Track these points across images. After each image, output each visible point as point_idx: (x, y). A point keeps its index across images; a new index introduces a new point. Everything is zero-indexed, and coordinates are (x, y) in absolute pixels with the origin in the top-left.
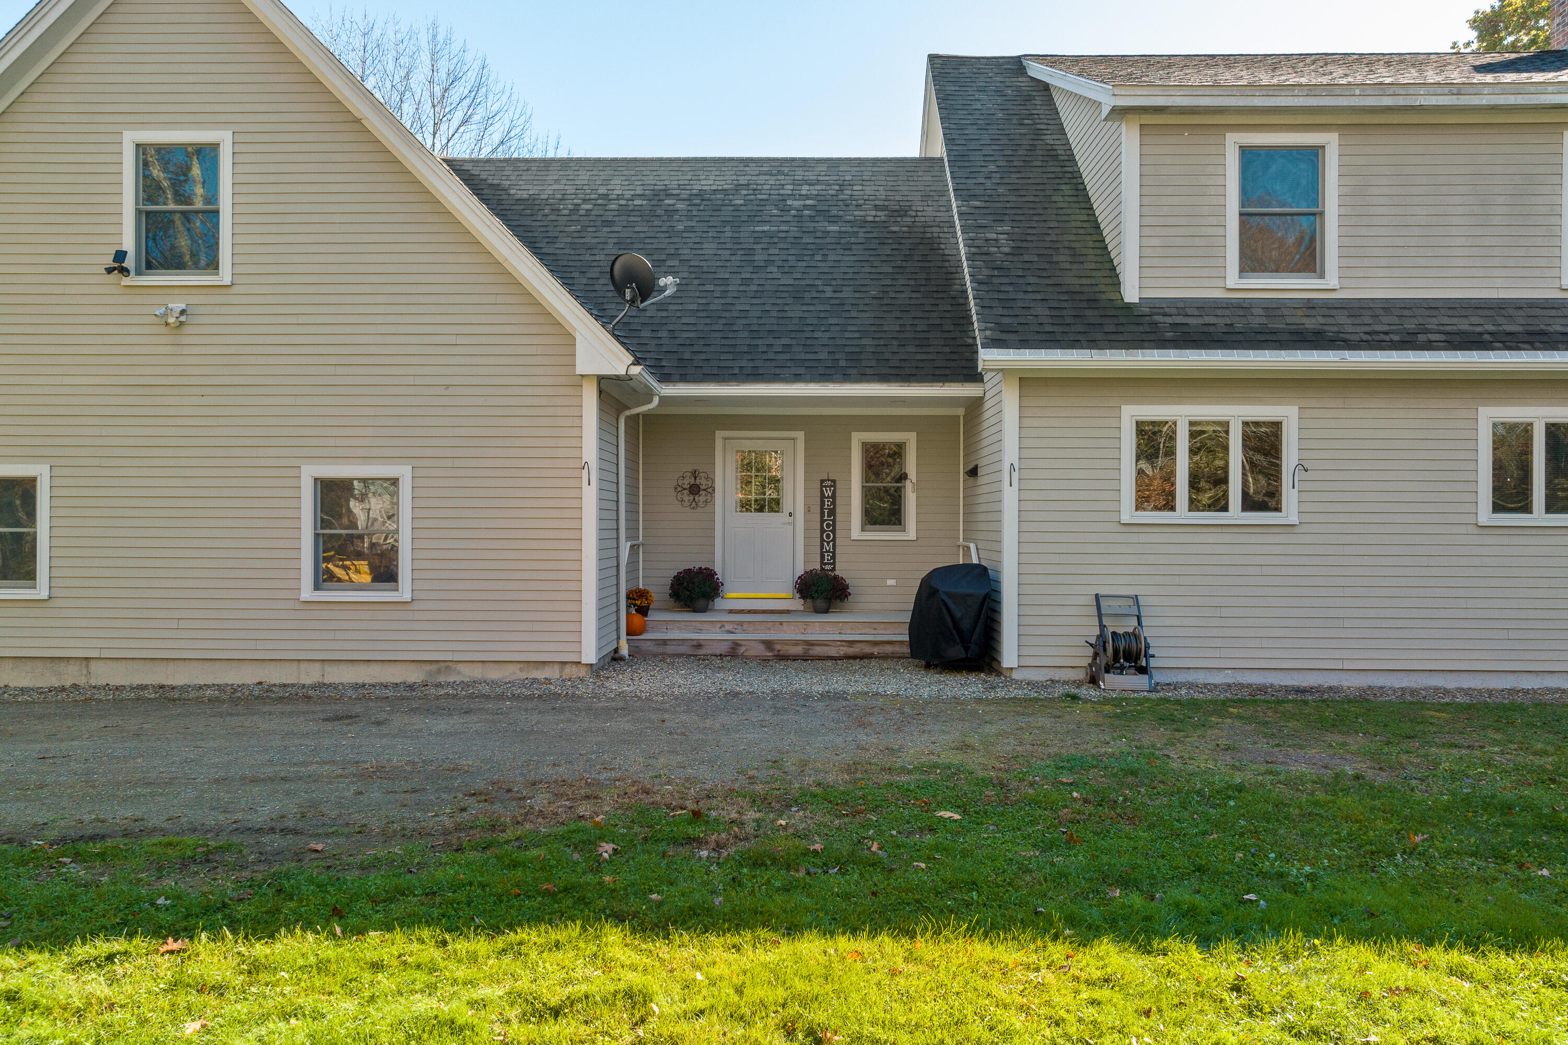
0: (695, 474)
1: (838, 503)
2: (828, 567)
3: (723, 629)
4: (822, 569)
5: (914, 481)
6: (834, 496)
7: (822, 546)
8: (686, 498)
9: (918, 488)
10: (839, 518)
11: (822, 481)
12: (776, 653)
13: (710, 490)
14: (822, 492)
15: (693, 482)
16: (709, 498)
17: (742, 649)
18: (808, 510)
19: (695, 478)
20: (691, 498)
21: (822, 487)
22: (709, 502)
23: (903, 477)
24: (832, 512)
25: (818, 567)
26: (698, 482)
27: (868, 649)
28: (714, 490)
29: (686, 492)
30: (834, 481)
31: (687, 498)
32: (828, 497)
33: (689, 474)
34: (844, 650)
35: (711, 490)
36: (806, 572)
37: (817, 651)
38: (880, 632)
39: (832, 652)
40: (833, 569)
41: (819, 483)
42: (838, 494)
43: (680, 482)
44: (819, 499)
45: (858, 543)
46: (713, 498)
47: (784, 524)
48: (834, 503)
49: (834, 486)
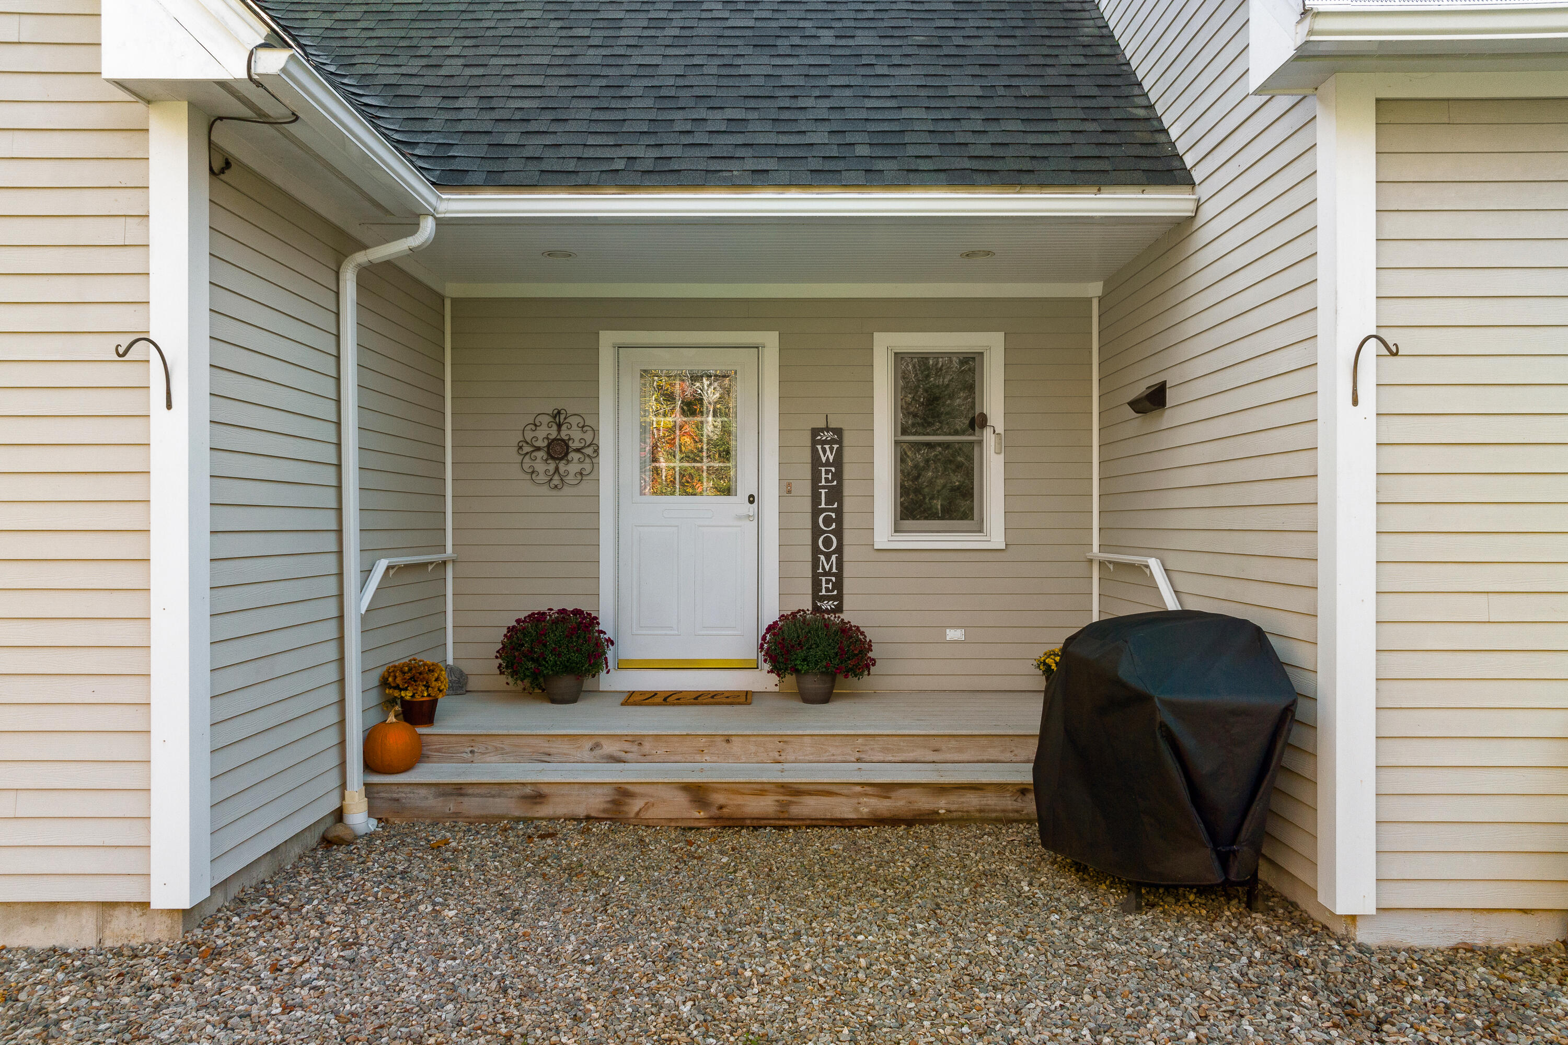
0: (558, 417)
1: (846, 475)
2: (826, 605)
3: (598, 752)
4: (816, 609)
5: (1000, 429)
6: (838, 462)
7: (815, 563)
8: (540, 467)
9: (1008, 446)
10: (849, 505)
11: (815, 432)
12: (714, 812)
13: (589, 451)
14: (814, 452)
15: (554, 434)
16: (587, 466)
17: (636, 805)
18: (786, 490)
19: (559, 426)
20: (552, 467)
21: (814, 443)
22: (588, 475)
23: (978, 422)
24: (836, 494)
25: (807, 605)
26: (564, 434)
27: (925, 803)
28: (596, 451)
29: (541, 454)
30: (839, 432)
31: (542, 466)
32: (828, 463)
33: (546, 419)
34: (871, 805)
35: (591, 450)
36: (782, 617)
37: (811, 806)
38: (949, 757)
39: (844, 808)
40: (839, 609)
41: (809, 433)
42: (846, 459)
43: (529, 436)
44: (808, 468)
45: (887, 556)
46: (595, 466)
47: (739, 518)
48: (838, 475)
49: (840, 442)
